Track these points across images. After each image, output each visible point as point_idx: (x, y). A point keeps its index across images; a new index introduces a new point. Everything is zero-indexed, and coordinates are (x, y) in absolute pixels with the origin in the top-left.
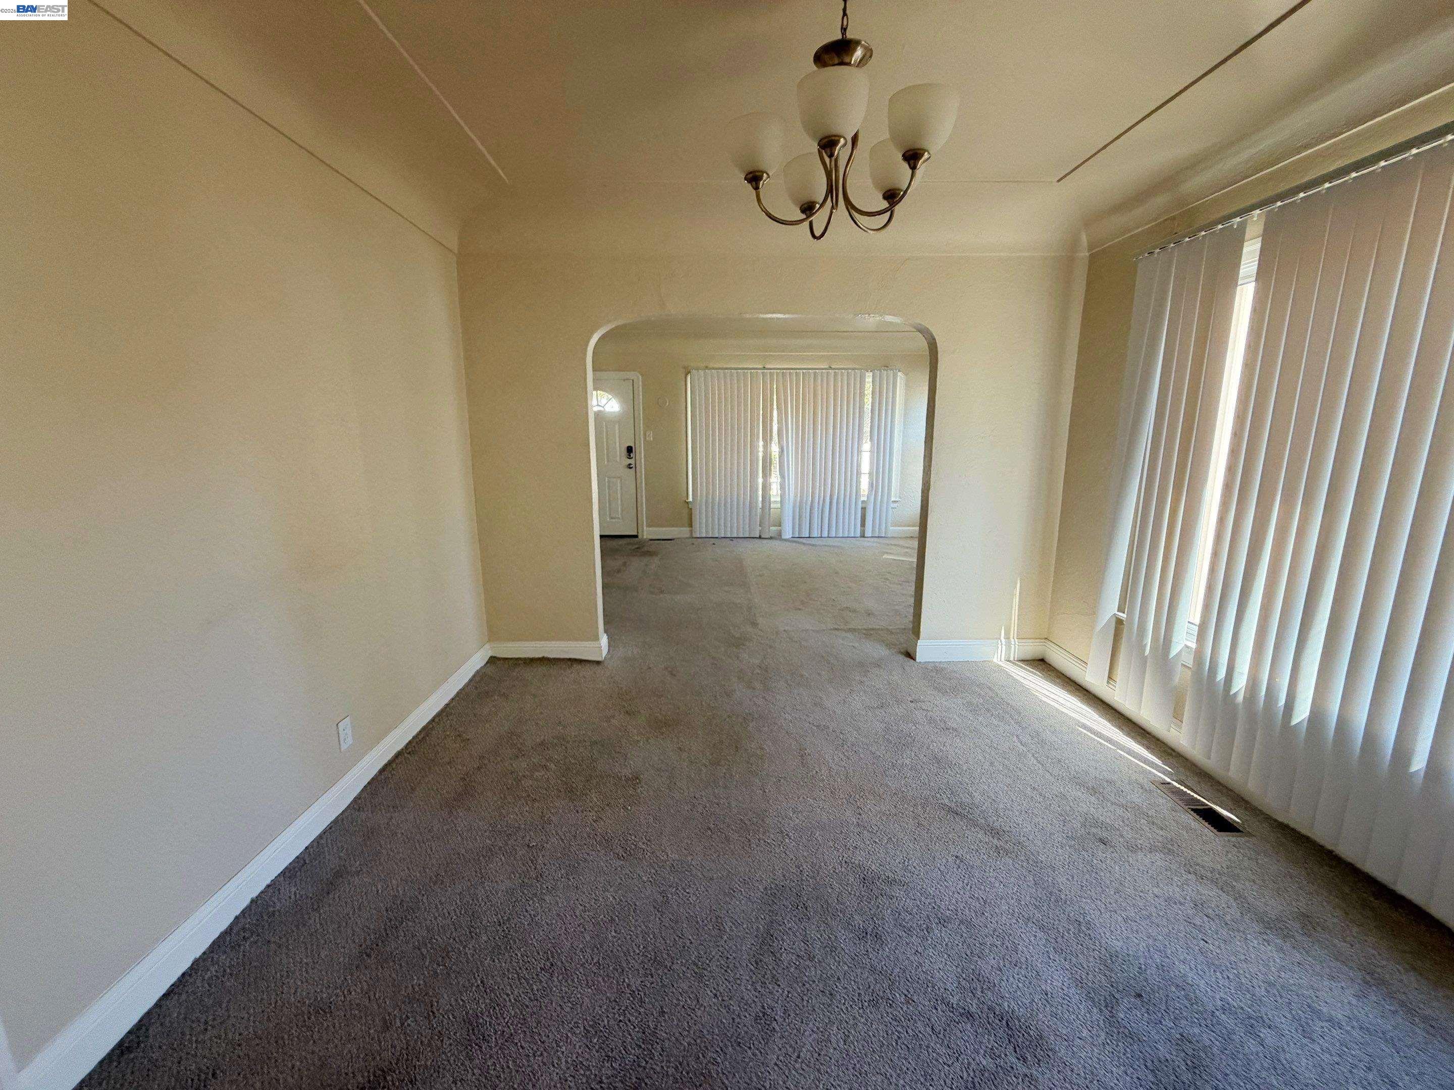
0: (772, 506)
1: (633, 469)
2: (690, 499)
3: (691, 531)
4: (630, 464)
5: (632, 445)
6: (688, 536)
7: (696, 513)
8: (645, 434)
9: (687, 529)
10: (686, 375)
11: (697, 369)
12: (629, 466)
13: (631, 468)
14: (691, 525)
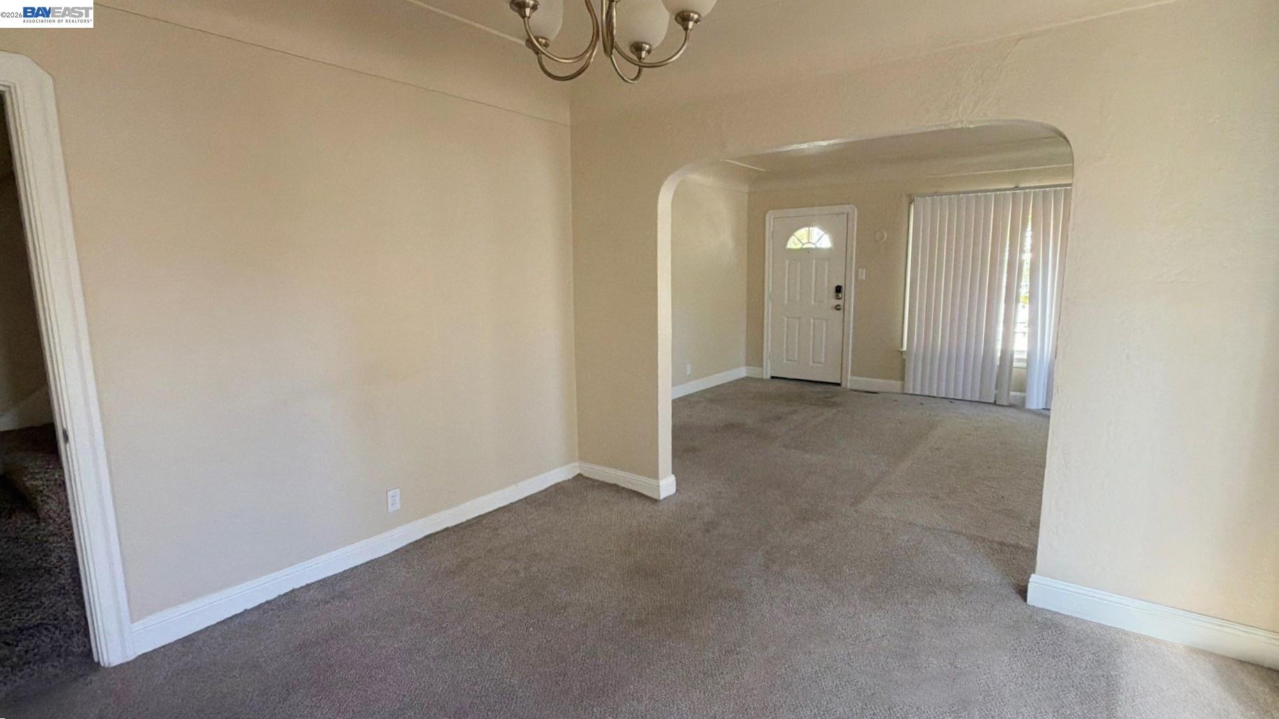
0: (1015, 364)
1: (842, 310)
2: (905, 348)
3: (903, 387)
4: (838, 305)
5: (842, 284)
6: (899, 391)
7: (910, 366)
8: (857, 272)
9: (899, 383)
10: (911, 203)
11: (924, 196)
12: (837, 308)
13: (840, 309)
14: (903, 378)
